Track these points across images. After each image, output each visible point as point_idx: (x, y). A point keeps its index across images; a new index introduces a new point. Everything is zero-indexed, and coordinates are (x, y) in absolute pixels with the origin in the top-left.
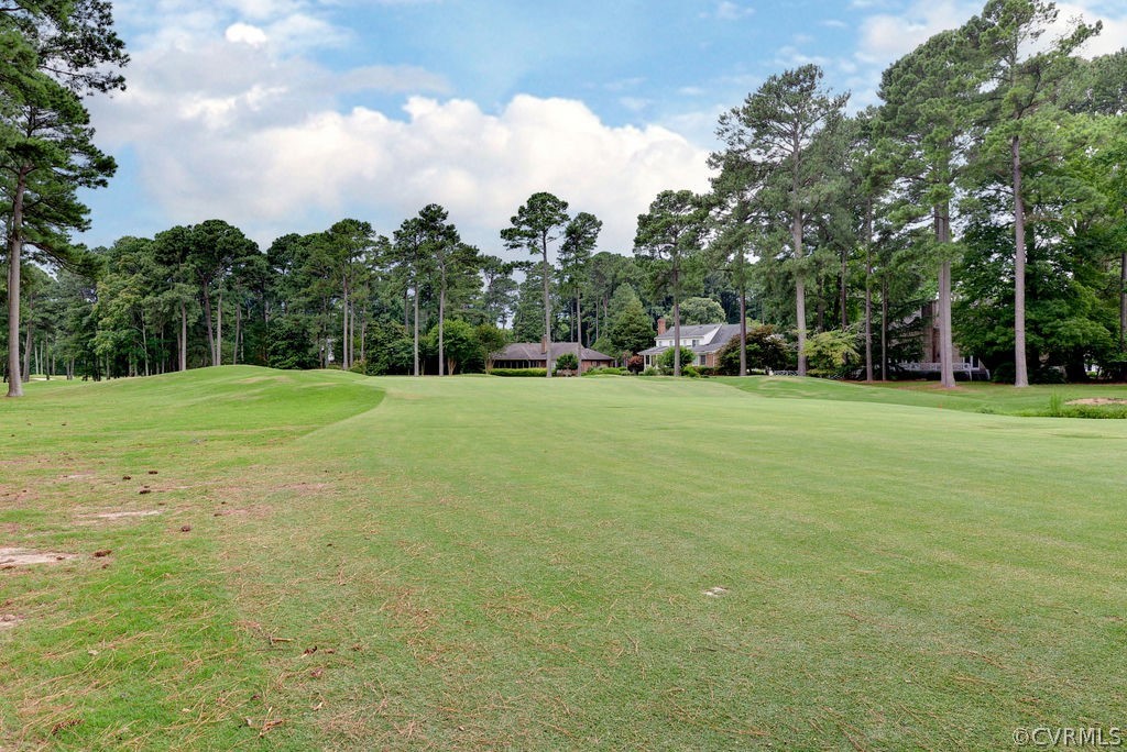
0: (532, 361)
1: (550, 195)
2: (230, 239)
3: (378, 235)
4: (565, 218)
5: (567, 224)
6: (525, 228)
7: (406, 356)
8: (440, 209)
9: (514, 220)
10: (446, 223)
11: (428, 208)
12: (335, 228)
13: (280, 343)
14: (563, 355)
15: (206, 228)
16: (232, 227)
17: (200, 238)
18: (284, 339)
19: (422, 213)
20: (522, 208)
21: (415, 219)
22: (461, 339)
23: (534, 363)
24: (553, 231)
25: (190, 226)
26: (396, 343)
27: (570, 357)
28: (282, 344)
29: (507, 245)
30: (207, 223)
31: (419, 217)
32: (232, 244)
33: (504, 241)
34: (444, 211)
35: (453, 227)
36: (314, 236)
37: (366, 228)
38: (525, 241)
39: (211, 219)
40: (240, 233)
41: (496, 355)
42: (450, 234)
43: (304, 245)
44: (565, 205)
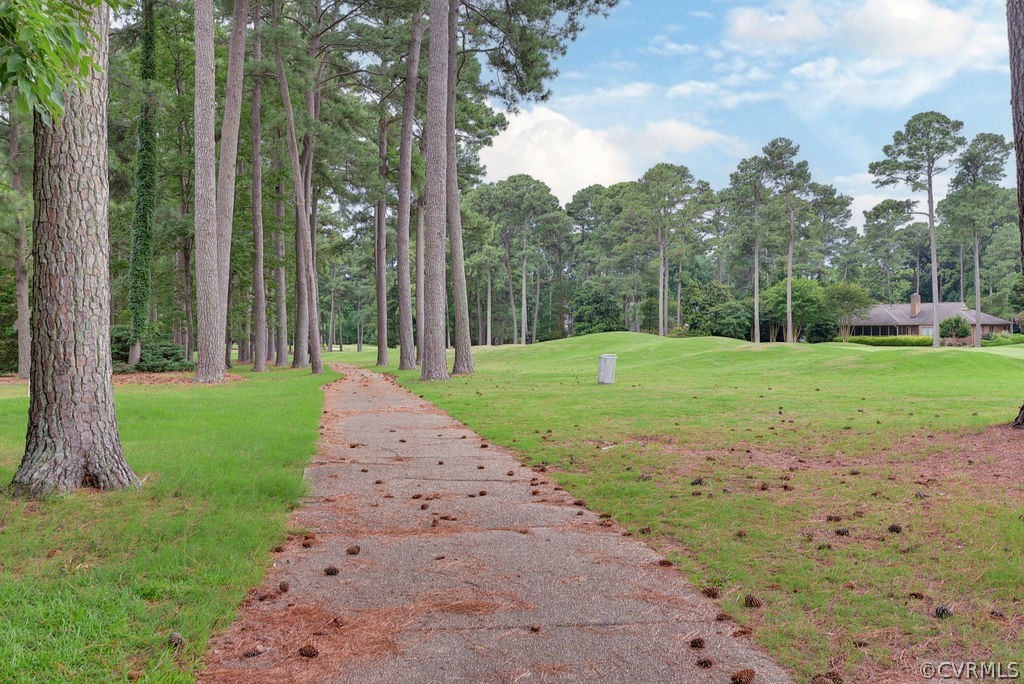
0: (900, 327)
1: (938, 115)
2: (537, 194)
3: (697, 180)
4: (961, 141)
5: (961, 150)
6: (902, 159)
7: (735, 321)
8: (789, 143)
9: (886, 149)
10: (796, 160)
11: (774, 144)
12: (649, 176)
13: (584, 308)
14: (947, 318)
15: (512, 184)
16: (538, 182)
17: (507, 196)
18: (589, 304)
19: (765, 150)
20: (899, 133)
21: (755, 158)
22: (810, 301)
23: (904, 329)
24: (943, 160)
25: (491, 184)
26: (719, 307)
27: (958, 321)
28: (589, 309)
29: (876, 182)
30: (513, 179)
31: (762, 155)
32: (539, 199)
33: (873, 177)
34: (793, 145)
35: (805, 164)
36: (621, 186)
37: (682, 172)
38: (902, 175)
39: (516, 174)
40: (546, 187)
41: (856, 321)
42: (801, 173)
43: (612, 197)
44: (958, 125)
